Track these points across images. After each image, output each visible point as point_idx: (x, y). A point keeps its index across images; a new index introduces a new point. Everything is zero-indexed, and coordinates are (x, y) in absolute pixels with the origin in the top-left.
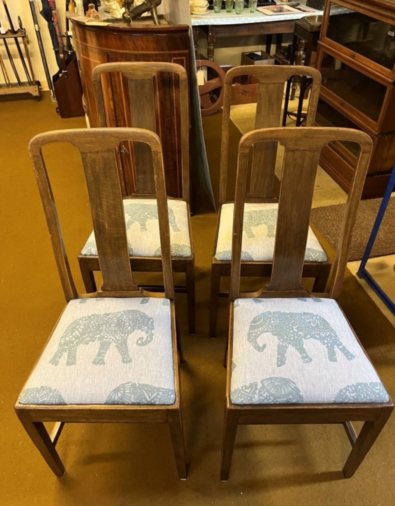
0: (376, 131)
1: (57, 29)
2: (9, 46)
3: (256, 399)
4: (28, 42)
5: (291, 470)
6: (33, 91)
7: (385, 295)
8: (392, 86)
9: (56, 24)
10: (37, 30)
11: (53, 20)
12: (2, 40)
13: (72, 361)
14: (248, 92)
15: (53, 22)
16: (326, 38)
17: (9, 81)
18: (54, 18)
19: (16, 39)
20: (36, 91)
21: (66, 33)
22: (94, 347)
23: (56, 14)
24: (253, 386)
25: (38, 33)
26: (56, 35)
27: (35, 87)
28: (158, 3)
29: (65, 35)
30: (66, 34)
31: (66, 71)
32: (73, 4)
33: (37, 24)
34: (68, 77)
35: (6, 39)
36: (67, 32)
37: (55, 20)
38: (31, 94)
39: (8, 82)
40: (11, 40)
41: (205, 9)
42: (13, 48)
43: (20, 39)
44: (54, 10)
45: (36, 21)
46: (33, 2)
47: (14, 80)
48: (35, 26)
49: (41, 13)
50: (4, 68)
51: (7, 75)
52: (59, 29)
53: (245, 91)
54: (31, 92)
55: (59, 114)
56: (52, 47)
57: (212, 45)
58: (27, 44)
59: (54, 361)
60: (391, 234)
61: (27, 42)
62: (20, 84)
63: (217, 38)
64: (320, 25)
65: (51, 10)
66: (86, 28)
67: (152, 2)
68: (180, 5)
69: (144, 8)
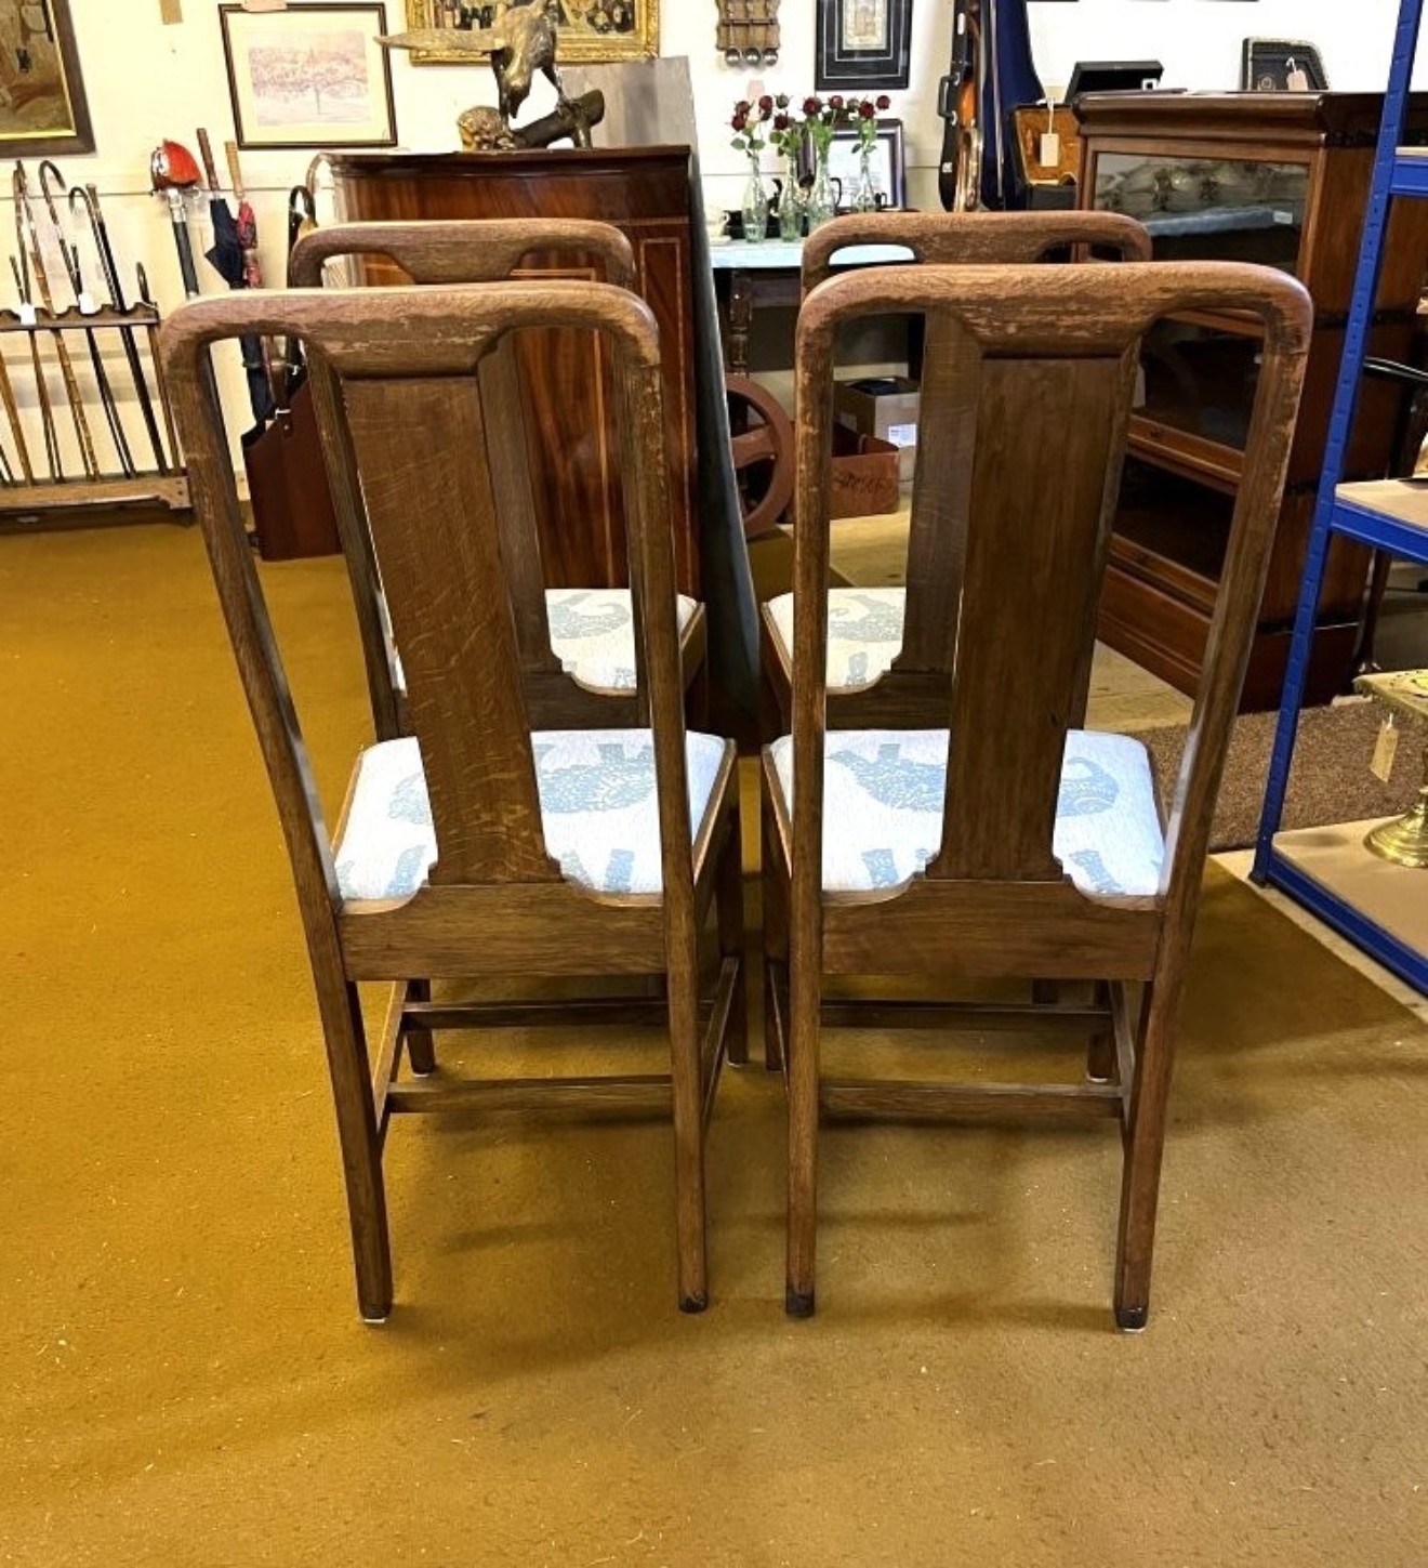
2: (103, 362)
6: (174, 495)
11: (245, 277)
12: (84, 331)
15: (247, 282)
17: (95, 465)
18: (249, 270)
19: (127, 333)
20: (180, 493)
23: (255, 261)
27: (179, 483)
28: (595, 117)
31: (286, 411)
33: (196, 288)
34: (291, 428)
35: (94, 331)
37: (254, 280)
38: (165, 504)
39: (91, 470)
40: (109, 338)
43: (140, 335)
44: (251, 247)
45: (191, 284)
46: (184, 224)
47: (110, 464)
49: (208, 256)
50: (84, 422)
51: (89, 444)
53: (852, 476)
54: (163, 497)
55: (258, 551)
56: (241, 359)
57: (743, 329)
62: (130, 474)
65: (242, 248)
66: (387, 172)
67: (577, 112)
68: (662, 99)
69: (553, 128)
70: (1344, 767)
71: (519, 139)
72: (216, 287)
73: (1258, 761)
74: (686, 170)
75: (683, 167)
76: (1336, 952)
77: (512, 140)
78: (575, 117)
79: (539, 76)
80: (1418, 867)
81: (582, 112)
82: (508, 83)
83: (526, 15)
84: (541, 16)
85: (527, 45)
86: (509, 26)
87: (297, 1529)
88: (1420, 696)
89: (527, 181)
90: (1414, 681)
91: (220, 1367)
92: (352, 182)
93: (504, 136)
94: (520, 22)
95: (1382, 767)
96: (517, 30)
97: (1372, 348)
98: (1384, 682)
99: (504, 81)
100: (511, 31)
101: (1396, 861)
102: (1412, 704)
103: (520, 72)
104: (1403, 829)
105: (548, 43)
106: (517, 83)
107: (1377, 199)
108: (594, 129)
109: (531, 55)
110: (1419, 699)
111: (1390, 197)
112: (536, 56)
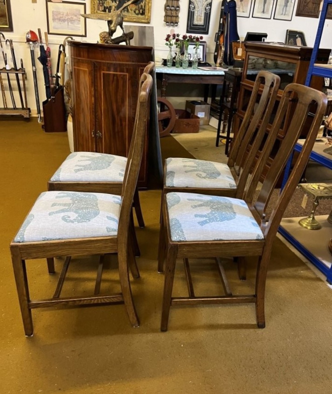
0: (282, 135)
1: (49, 71)
2: (11, 81)
4: (26, 78)
6: (25, 114)
7: (293, 237)
9: (49, 67)
10: (34, 71)
11: (47, 64)
12: (6, 74)
14: (190, 125)
15: (47, 66)
16: (246, 80)
17: (6, 106)
18: (48, 64)
19: (17, 75)
20: (27, 114)
21: (57, 75)
23: (50, 61)
25: (35, 73)
26: (48, 75)
27: (27, 111)
28: (131, 37)
29: (55, 76)
30: (56, 75)
31: (54, 97)
32: (64, 54)
33: (35, 66)
34: (55, 101)
35: (9, 74)
36: (57, 74)
37: (49, 65)
38: (23, 116)
39: (5, 107)
40: (12, 76)
41: (161, 63)
42: (14, 83)
43: (20, 76)
44: (49, 57)
45: (34, 64)
46: (33, 51)
47: (10, 106)
48: (33, 68)
49: (38, 58)
50: (5, 95)
51: (5, 101)
52: (51, 71)
53: (188, 123)
54: (23, 115)
55: (44, 130)
56: (44, 83)
57: (165, 87)
58: (25, 79)
62: (15, 108)
63: (168, 83)
65: (47, 57)
66: (81, 46)
67: (127, 36)
68: (147, 35)
69: (121, 39)
70: (296, 203)
71: (113, 41)
72: (40, 66)
74: (151, 52)
76: (290, 248)
77: (111, 42)
78: (127, 37)
79: (119, 27)
80: (311, 229)
81: (128, 36)
82: (111, 28)
83: (116, 13)
84: (120, 13)
85: (116, 20)
86: (112, 15)
88: (313, 189)
89: (114, 52)
90: (312, 186)
92: (72, 48)
93: (109, 40)
94: (115, 14)
95: (304, 205)
96: (114, 16)
98: (304, 185)
99: (110, 28)
100: (113, 16)
101: (306, 228)
102: (311, 192)
103: (114, 26)
104: (307, 220)
105: (121, 20)
106: (113, 28)
107: (309, 76)
108: (131, 41)
109: (117, 22)
110: (313, 190)
111: (312, 75)
112: (118, 23)
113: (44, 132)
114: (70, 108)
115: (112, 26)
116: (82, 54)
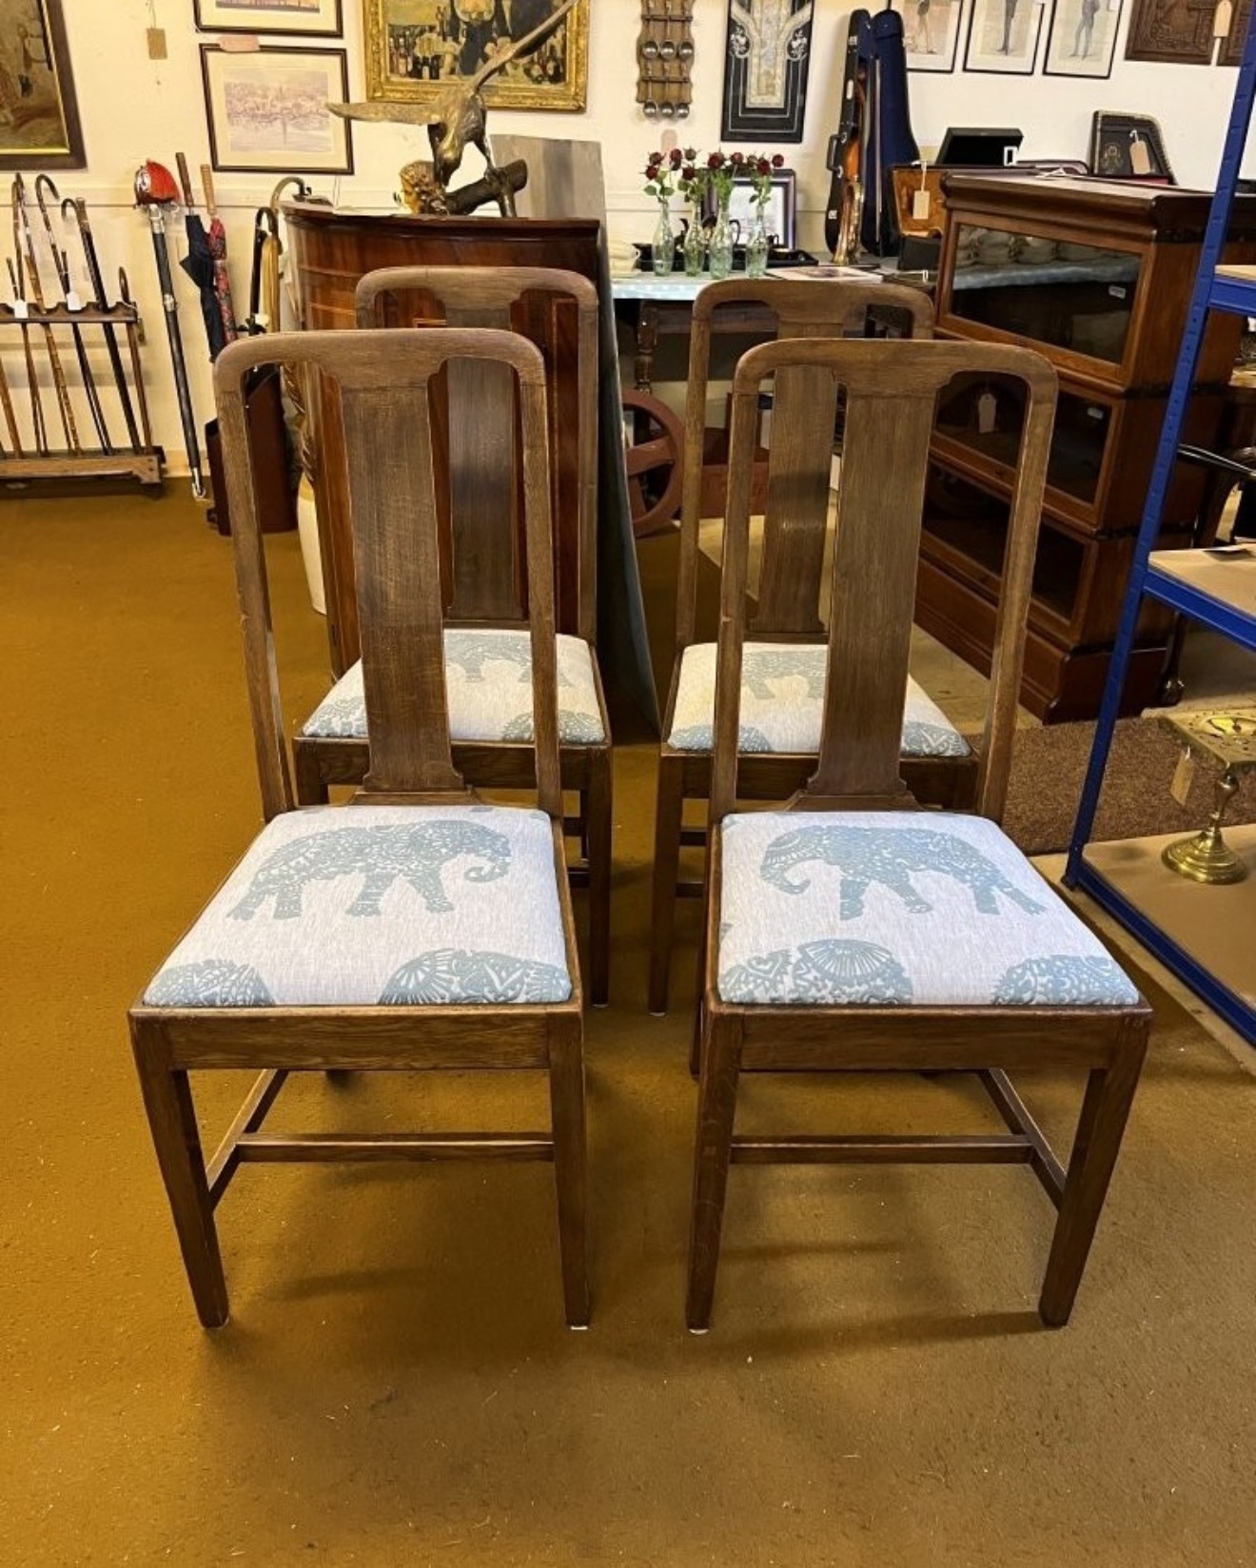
0: (1092, 524)
1: (225, 308)
2: (87, 351)
3: (786, 990)
4: (142, 338)
5: (889, 1309)
6: (145, 470)
7: (1141, 915)
8: (1124, 402)
9: (223, 295)
10: (169, 309)
11: (215, 283)
12: (70, 326)
13: (288, 909)
15: (216, 288)
16: (950, 316)
17: (76, 441)
18: (217, 280)
19: (108, 328)
20: (151, 470)
21: (251, 321)
22: (353, 884)
23: (224, 270)
24: (779, 958)
25: (172, 318)
26: (222, 324)
27: (150, 460)
28: (518, 184)
29: (247, 326)
30: (248, 321)
32: (275, 243)
33: (172, 293)
35: (79, 325)
36: (252, 317)
37: (222, 286)
38: (137, 479)
39: (73, 446)
40: (93, 332)
41: (631, 263)
42: (99, 356)
43: (120, 331)
44: (220, 257)
45: (167, 287)
46: (162, 235)
47: (91, 442)
48: (164, 299)
49: (182, 263)
50: (68, 404)
51: (72, 423)
52: (231, 307)
54: (136, 472)
55: (216, 525)
56: (208, 355)
57: (648, 351)
58: (138, 343)
59: (243, 911)
60: (1154, 795)
61: (137, 339)
62: (108, 451)
63: (663, 337)
64: (934, 288)
65: (213, 258)
66: (332, 227)
67: (503, 179)
68: (577, 175)
69: (481, 192)
70: (1148, 778)
71: (450, 202)
72: (189, 291)
73: (1075, 769)
74: (595, 241)
75: (592, 239)
76: (1133, 957)
77: (444, 203)
80: (1207, 882)
81: (505, 180)
82: (442, 155)
83: (460, 96)
84: (473, 97)
85: (459, 124)
86: (444, 104)
87: (183, 1498)
88: (1215, 736)
89: (455, 244)
90: (1210, 721)
91: (125, 1332)
92: (303, 233)
93: (437, 199)
94: (454, 102)
95: (1180, 789)
96: (451, 109)
97: (1187, 436)
98: (1183, 721)
99: (439, 151)
100: (446, 108)
101: (1189, 876)
102: (1209, 746)
103: (452, 146)
104: (1196, 847)
105: (478, 121)
106: (450, 155)
107: (1196, 311)
108: (517, 195)
109: (463, 131)
110: (1215, 740)
111: (1208, 310)
112: (467, 133)
113: (217, 532)
114: (305, 453)
115: (446, 144)
116: (338, 255)
